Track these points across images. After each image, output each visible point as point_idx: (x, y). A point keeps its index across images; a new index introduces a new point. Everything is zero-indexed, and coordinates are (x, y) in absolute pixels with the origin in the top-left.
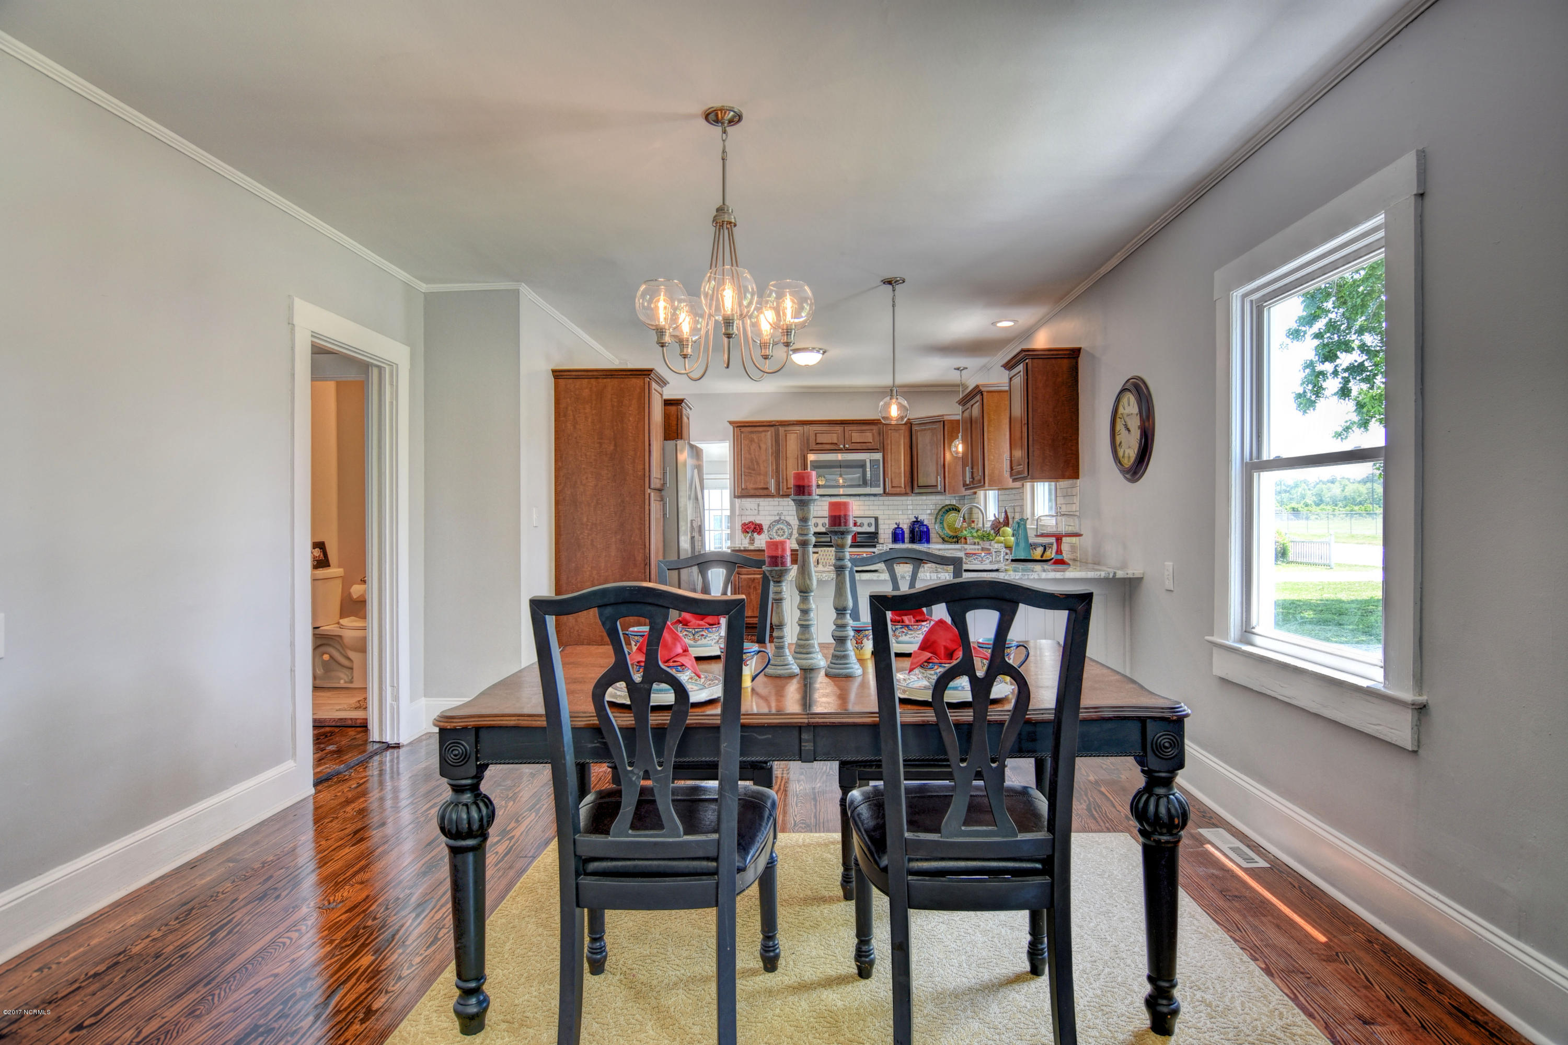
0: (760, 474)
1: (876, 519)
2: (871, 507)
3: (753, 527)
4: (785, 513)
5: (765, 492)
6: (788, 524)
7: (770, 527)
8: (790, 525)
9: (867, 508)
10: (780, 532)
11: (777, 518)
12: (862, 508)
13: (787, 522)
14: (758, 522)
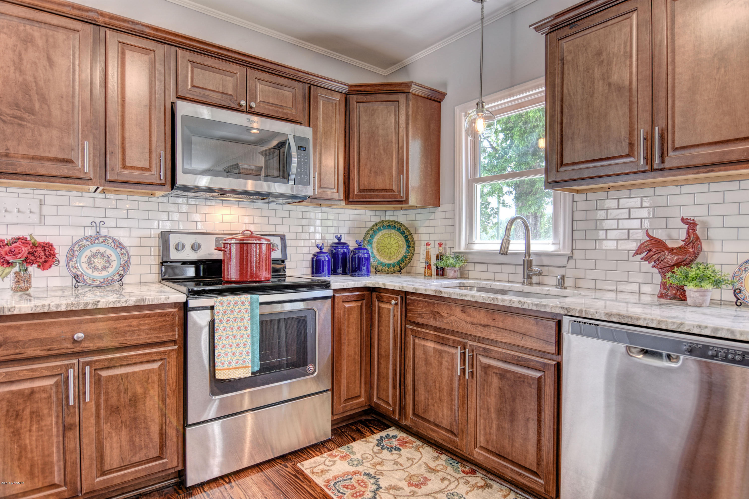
0: (48, 125)
1: (283, 238)
2: (272, 221)
3: (25, 250)
4: (110, 223)
5: (64, 170)
6: (118, 245)
7: (72, 250)
8: (122, 247)
9: (265, 220)
10: (99, 262)
11: (91, 232)
12: (257, 220)
13: (114, 241)
14: (40, 239)
